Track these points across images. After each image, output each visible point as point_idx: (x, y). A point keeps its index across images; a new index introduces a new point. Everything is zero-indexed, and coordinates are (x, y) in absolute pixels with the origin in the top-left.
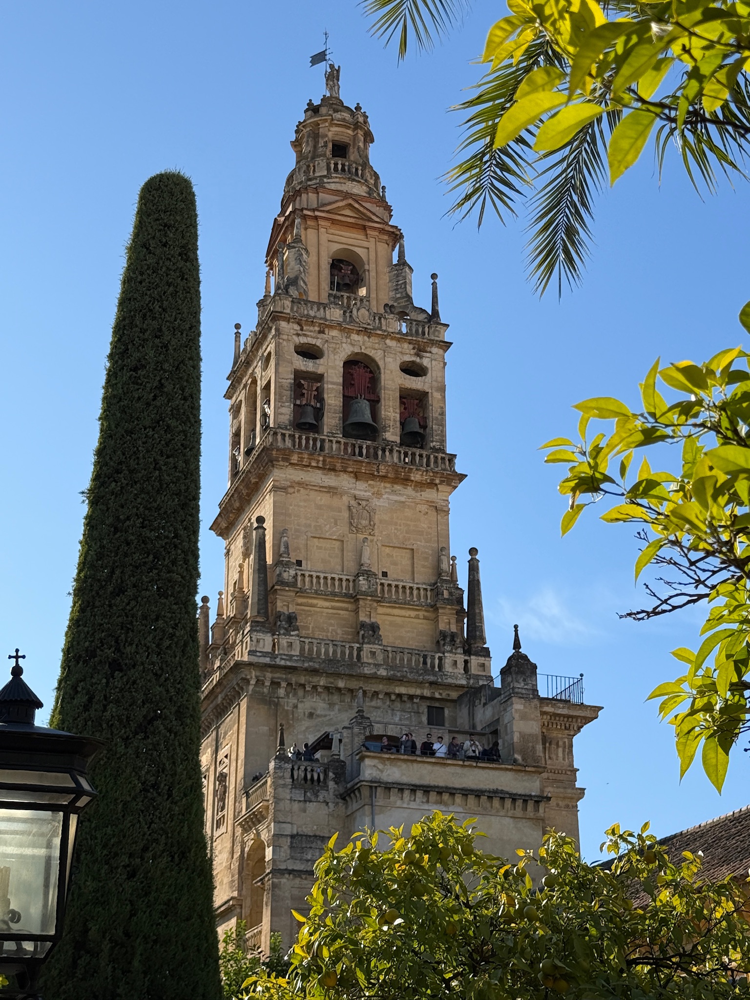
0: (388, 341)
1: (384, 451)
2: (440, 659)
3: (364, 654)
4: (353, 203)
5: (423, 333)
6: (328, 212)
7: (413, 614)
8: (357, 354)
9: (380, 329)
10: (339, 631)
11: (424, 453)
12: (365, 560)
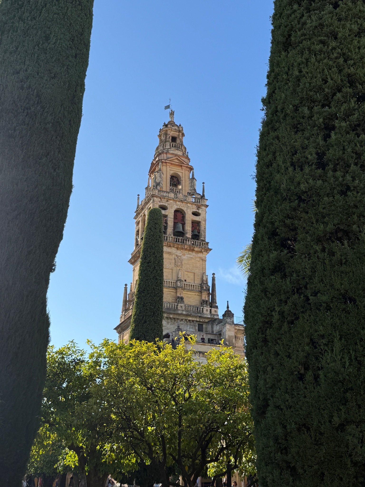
0: (188, 204)
1: (186, 240)
2: (202, 309)
3: (178, 307)
4: (178, 158)
5: (200, 202)
6: (170, 161)
7: (194, 294)
8: (178, 208)
9: (186, 200)
10: (171, 299)
11: (199, 242)
12: (179, 276)
